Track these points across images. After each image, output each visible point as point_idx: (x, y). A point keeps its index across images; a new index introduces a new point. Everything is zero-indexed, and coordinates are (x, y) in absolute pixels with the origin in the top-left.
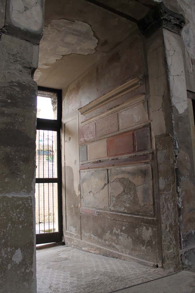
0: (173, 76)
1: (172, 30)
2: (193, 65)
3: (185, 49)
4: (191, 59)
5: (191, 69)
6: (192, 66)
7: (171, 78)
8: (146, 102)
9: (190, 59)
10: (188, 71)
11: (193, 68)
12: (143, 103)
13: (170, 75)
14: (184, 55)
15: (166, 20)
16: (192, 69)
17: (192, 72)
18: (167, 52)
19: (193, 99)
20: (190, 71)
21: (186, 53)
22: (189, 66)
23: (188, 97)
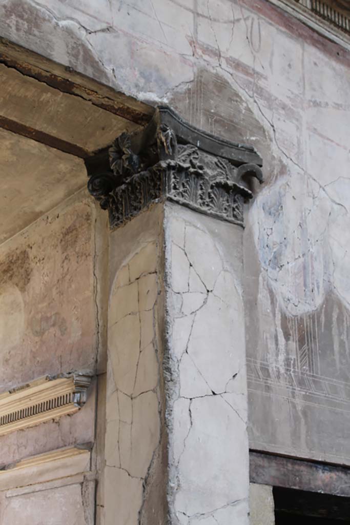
0: (191, 399)
1: (204, 208)
2: (290, 342)
3: (261, 278)
4: (284, 318)
5: (277, 361)
6: (287, 345)
7: (178, 410)
8: (91, 485)
9: (279, 316)
10: (265, 369)
11: (287, 352)
12: (82, 484)
13: (174, 397)
14: (251, 305)
15: (179, 170)
16: (282, 357)
17: (282, 371)
18: (172, 301)
19: (278, 484)
20: (272, 368)
21: (263, 297)
22: (271, 346)
23: (252, 480)
